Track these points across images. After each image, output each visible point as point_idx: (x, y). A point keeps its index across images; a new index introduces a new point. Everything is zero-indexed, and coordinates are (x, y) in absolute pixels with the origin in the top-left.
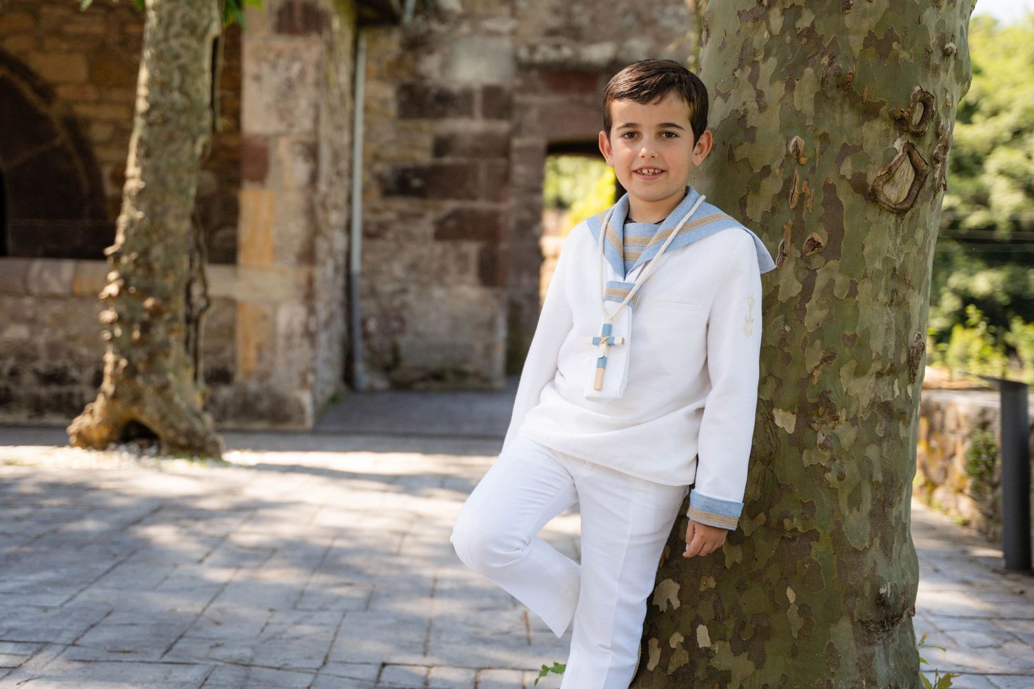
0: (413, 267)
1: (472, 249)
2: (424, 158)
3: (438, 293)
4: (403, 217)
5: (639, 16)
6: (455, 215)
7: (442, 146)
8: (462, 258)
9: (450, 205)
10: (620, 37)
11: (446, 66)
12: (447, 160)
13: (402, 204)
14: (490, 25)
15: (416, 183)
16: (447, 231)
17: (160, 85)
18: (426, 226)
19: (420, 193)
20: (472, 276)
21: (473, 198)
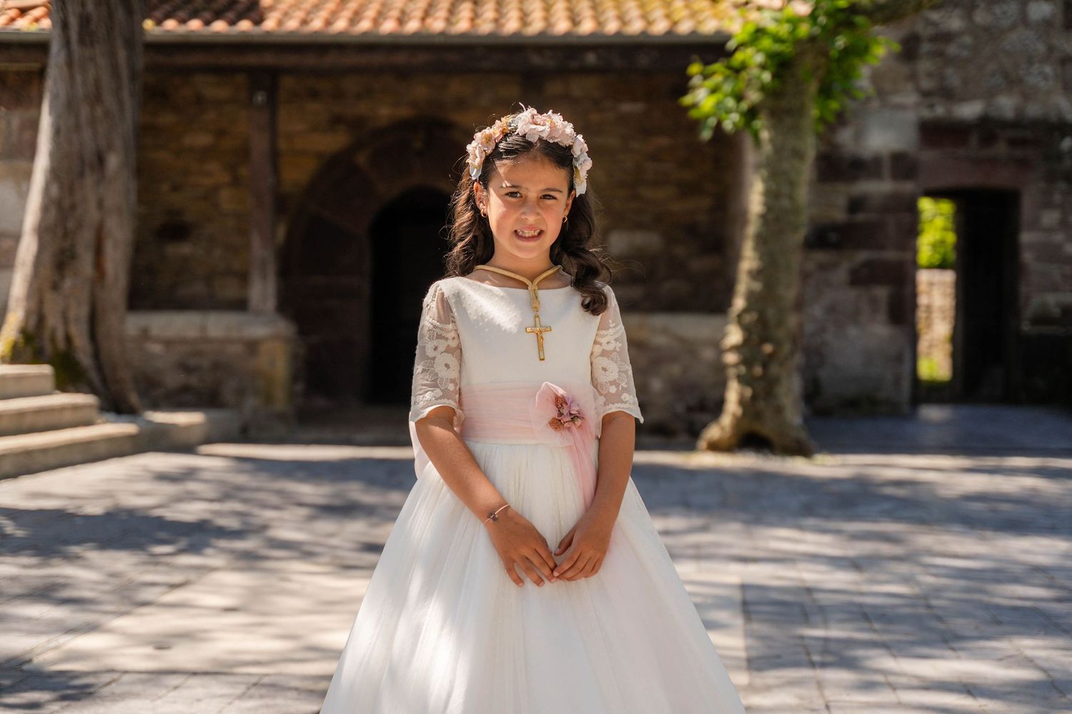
0: (831, 309)
1: (882, 293)
2: (839, 215)
3: (853, 331)
4: (822, 267)
5: (1006, 75)
6: (868, 264)
7: (856, 205)
8: (874, 302)
9: (863, 256)
10: (990, 95)
11: (859, 136)
12: (860, 217)
13: (821, 256)
14: (897, 99)
15: (833, 237)
16: (861, 278)
17: (771, 196)
18: (841, 274)
19: (837, 246)
20: (882, 316)
21: (882, 247)
